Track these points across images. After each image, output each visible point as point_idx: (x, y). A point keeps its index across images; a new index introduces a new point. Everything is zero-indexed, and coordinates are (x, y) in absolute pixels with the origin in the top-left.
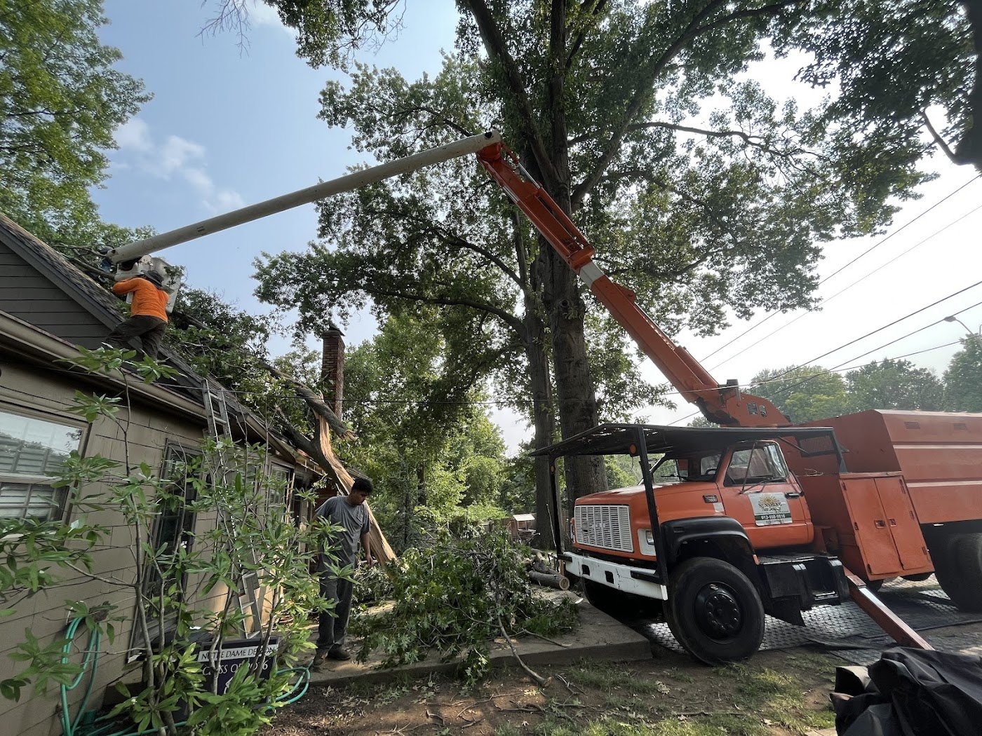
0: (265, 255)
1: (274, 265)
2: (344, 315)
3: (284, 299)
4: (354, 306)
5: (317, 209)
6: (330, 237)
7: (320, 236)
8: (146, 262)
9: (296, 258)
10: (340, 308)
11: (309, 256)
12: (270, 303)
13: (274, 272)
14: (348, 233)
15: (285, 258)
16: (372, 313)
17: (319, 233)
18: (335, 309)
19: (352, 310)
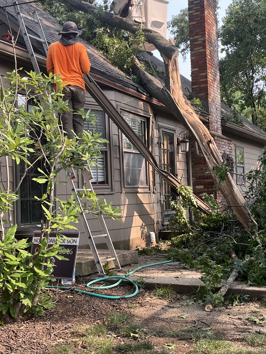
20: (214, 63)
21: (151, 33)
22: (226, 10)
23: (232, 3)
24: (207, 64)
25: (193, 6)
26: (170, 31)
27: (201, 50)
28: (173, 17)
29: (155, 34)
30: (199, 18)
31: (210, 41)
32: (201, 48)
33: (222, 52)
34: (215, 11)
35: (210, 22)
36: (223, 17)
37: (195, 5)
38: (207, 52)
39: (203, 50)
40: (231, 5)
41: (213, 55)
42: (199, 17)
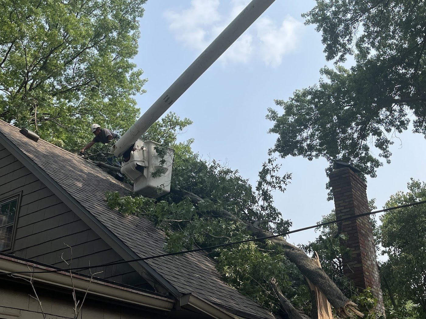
0: (279, 103)
1: (289, 109)
2: (382, 144)
3: (308, 145)
4: (393, 129)
5: (318, 29)
6: (340, 54)
7: (329, 58)
8: (140, 148)
9: (310, 93)
10: (376, 137)
11: (323, 86)
12: (294, 155)
13: (291, 119)
14: (362, 40)
15: (299, 98)
16: (417, 131)
17: (326, 54)
18: (371, 140)
19: (392, 135)
20: (374, 280)
21: (293, 250)
22: (383, 207)
23: (389, 200)
24: (366, 282)
25: (341, 214)
26: (321, 232)
27: (356, 265)
28: (324, 217)
29: (297, 252)
30: (350, 229)
31: (365, 254)
32: (356, 262)
33: (383, 254)
34: (368, 219)
35: (364, 232)
36: (381, 216)
37: (344, 214)
38: (364, 267)
39: (359, 266)
40: (389, 202)
41: (371, 270)
42: (350, 227)
